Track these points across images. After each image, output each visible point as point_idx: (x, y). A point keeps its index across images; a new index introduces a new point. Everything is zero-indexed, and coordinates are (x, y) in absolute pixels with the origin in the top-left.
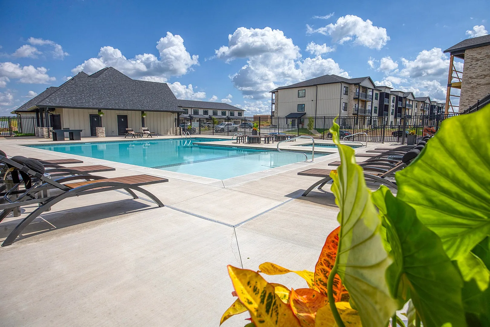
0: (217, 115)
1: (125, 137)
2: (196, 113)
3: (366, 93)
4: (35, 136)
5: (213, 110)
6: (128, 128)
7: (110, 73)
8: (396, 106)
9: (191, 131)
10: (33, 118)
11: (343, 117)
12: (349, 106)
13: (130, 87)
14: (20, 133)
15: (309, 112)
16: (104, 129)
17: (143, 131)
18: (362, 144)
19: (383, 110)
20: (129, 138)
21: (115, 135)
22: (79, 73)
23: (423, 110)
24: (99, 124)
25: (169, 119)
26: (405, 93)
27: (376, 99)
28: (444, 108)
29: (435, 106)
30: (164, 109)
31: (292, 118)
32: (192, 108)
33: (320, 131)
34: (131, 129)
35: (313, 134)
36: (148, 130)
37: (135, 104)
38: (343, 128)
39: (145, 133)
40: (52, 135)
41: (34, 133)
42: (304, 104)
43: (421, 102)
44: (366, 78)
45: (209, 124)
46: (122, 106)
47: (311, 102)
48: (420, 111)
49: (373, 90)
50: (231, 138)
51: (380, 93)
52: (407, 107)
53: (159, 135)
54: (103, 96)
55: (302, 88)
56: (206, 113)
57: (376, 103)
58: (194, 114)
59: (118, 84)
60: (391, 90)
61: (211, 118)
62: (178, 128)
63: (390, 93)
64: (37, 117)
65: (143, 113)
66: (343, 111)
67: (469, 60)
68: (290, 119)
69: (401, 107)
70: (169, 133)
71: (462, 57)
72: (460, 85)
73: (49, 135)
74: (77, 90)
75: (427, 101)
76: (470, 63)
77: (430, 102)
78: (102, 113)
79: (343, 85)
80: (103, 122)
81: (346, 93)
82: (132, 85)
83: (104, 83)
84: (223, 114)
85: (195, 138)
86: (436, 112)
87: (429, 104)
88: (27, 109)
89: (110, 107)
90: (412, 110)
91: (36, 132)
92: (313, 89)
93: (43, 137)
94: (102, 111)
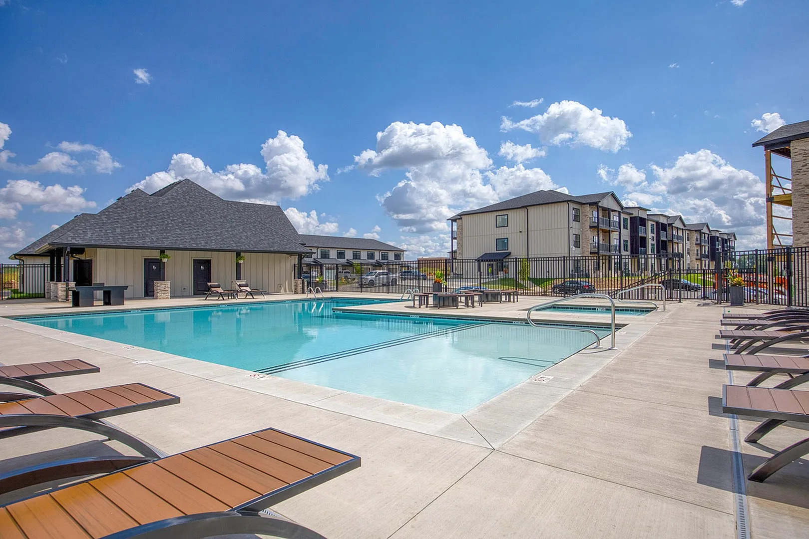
0: (360, 259)
1: (204, 299)
2: (325, 255)
3: (609, 218)
4: (44, 297)
5: (354, 250)
6: (211, 282)
7: (184, 189)
8: (657, 237)
9: (322, 286)
10: (44, 267)
11: (575, 257)
12: (582, 239)
13: (218, 212)
14: (21, 293)
15: (517, 249)
16: (168, 284)
17: (237, 288)
18: (655, 305)
19: (637, 245)
20: (212, 301)
21: (187, 295)
22: (132, 191)
23: (700, 245)
24: (160, 277)
25: (283, 266)
26: (670, 217)
27: (625, 227)
28: (732, 241)
29: (718, 237)
30: (276, 248)
31: (490, 260)
32: (319, 247)
33: (538, 282)
34: (217, 284)
35: (525, 287)
36: (246, 286)
37: (225, 240)
38: (576, 277)
39: (241, 291)
40: (71, 296)
41: (43, 292)
42: (508, 238)
43: (696, 231)
44: (607, 194)
45: (347, 274)
46: (203, 243)
47: (518, 234)
48: (695, 246)
49: (619, 212)
50: (400, 298)
51: (631, 217)
52: (675, 240)
53: (266, 294)
54: (171, 227)
55: (500, 212)
56: (341, 255)
57: (626, 234)
58: (321, 258)
59: (198, 206)
60: (648, 213)
61: (350, 264)
62: (300, 281)
63: (646, 218)
64: (50, 264)
65: (238, 254)
66: (574, 248)
67: (800, 158)
68: (484, 263)
69: (666, 240)
70: (282, 290)
71: (786, 153)
72: (789, 199)
73: (67, 296)
74: (125, 217)
75: (705, 230)
76: (802, 162)
77: (710, 232)
78: (167, 257)
79: (572, 206)
80: (168, 271)
81: (577, 219)
82: (222, 207)
83: (173, 205)
84: (371, 256)
85: (332, 298)
86: (720, 247)
87: (709, 234)
88: (36, 250)
89: (182, 246)
90: (683, 244)
91: (46, 291)
92: (522, 213)
93: (56, 299)
94: (167, 252)
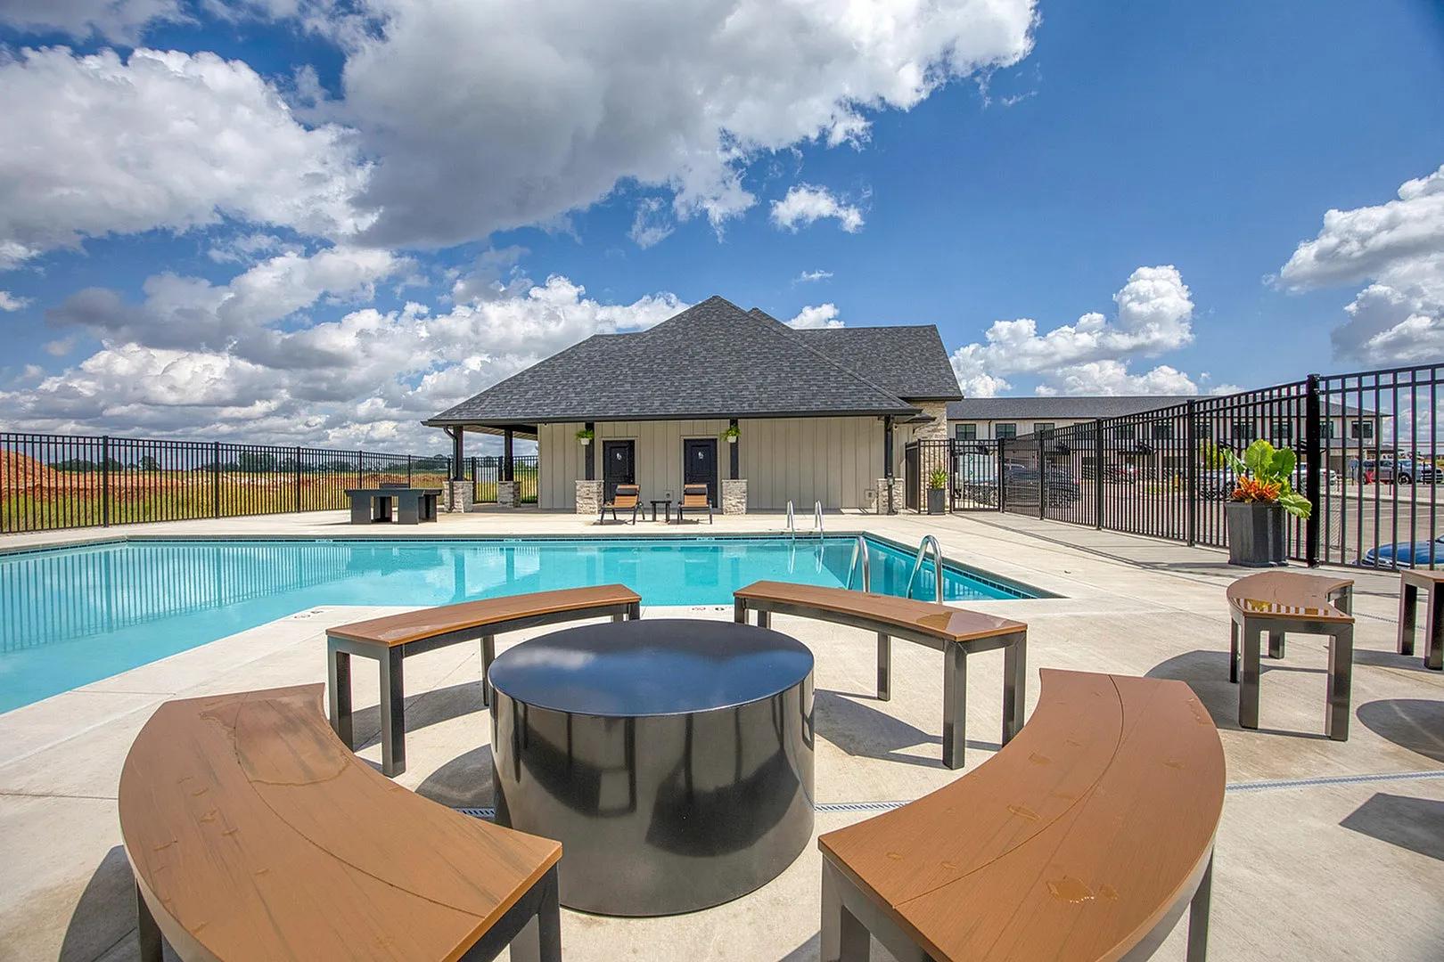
32: (991, 419)
